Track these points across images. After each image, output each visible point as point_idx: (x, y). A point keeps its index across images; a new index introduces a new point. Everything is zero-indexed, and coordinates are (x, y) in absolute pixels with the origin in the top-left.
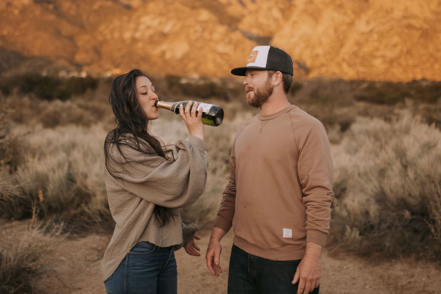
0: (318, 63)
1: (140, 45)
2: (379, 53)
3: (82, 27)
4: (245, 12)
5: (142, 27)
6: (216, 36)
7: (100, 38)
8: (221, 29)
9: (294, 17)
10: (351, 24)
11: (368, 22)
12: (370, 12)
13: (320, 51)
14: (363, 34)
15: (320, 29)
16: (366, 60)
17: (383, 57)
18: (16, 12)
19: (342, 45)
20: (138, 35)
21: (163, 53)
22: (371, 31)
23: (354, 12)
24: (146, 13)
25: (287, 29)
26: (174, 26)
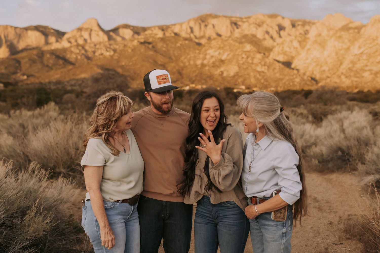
0: (324, 76)
1: (207, 68)
2: (367, 68)
3: (170, 58)
4: (275, 44)
5: (208, 57)
6: (256, 61)
7: (182, 65)
8: (259, 56)
9: (308, 46)
10: (348, 49)
11: (360, 47)
12: (361, 41)
13: (325, 68)
14: (356, 55)
15: (326, 53)
16: (357, 74)
17: (370, 70)
18: (130, 50)
19: (341, 64)
20: (205, 62)
21: (222, 73)
22: (362, 53)
23: (349, 41)
24: (211, 48)
25: (303, 54)
26: (228, 55)
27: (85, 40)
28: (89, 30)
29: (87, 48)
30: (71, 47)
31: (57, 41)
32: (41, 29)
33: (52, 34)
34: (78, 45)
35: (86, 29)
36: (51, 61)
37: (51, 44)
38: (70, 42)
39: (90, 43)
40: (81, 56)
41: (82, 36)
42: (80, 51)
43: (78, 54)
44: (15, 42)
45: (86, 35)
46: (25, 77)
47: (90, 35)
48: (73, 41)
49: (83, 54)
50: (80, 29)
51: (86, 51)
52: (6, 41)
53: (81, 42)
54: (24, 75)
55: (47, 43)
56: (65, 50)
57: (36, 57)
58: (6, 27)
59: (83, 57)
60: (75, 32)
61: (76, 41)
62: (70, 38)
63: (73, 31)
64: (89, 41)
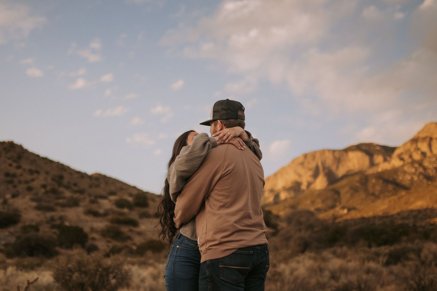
27: (424, 154)
28: (428, 139)
29: (426, 164)
30: (403, 166)
31: (385, 160)
32: (364, 148)
33: (379, 152)
34: (413, 162)
35: (424, 139)
36: (378, 188)
37: (377, 165)
38: (402, 159)
39: (430, 157)
40: (418, 176)
41: (418, 149)
42: (416, 169)
43: (414, 174)
44: (334, 168)
45: (424, 147)
46: (345, 211)
47: (430, 146)
48: (406, 157)
49: (421, 173)
50: (415, 140)
51: (425, 169)
52: (324, 168)
53: (417, 156)
54: (343, 208)
55: (372, 164)
56: (395, 171)
57: (358, 184)
58: (323, 152)
59: (421, 177)
60: (409, 146)
61: (411, 157)
62: (402, 154)
63: (406, 144)
64: (429, 154)
